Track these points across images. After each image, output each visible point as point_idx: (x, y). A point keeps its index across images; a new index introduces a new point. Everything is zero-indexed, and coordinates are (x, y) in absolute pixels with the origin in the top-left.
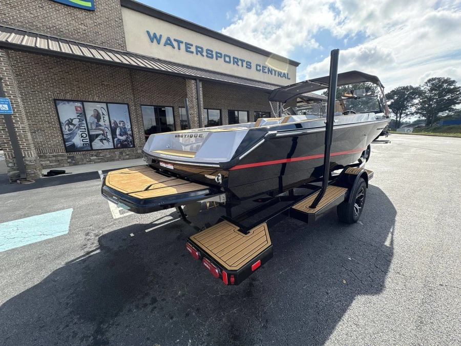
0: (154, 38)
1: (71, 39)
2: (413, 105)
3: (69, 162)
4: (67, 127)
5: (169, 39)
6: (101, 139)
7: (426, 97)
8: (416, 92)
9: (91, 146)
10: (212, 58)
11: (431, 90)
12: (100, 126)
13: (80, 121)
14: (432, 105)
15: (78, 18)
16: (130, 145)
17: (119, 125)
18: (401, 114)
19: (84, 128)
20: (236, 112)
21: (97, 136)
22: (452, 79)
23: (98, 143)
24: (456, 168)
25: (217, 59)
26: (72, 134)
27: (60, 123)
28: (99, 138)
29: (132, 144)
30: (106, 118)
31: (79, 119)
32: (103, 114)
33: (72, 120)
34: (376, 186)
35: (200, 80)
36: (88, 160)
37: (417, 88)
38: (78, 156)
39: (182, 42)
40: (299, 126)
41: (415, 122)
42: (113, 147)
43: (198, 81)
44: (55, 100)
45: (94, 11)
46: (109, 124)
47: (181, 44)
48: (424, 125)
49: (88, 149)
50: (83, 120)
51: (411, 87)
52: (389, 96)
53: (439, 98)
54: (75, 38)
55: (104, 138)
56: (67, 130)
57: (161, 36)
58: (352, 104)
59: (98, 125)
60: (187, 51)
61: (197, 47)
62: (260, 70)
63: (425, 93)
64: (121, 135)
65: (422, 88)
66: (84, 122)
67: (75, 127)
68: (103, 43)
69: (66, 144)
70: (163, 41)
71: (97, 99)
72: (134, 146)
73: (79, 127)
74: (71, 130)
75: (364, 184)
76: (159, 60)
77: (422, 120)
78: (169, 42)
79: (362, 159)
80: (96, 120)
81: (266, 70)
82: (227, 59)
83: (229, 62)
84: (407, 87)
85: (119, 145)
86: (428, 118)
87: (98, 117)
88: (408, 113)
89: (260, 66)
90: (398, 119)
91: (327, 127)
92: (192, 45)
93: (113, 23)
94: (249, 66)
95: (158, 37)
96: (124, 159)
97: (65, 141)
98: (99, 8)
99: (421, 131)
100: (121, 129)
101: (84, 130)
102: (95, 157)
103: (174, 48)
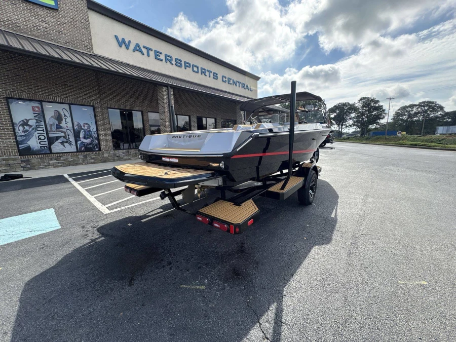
0: (122, 43)
1: (30, 35)
2: (350, 119)
3: (22, 167)
4: (21, 128)
5: (138, 45)
6: (62, 142)
7: (360, 112)
8: (352, 108)
9: (50, 149)
10: (181, 66)
11: (363, 107)
12: (62, 128)
13: (37, 122)
14: (364, 119)
15: (38, 15)
16: (95, 149)
17: (83, 127)
18: (342, 126)
19: (42, 129)
20: (204, 119)
21: (58, 138)
22: (377, 99)
23: (58, 146)
24: (377, 167)
25: (186, 69)
26: (28, 136)
27: (13, 124)
28: (59, 141)
29: (97, 147)
30: (69, 120)
31: (37, 120)
32: (65, 116)
33: (28, 121)
34: (324, 180)
35: (171, 88)
36: (46, 164)
37: (353, 105)
38: (34, 159)
39: (151, 50)
40: (271, 130)
41: (353, 132)
42: (76, 151)
43: (169, 88)
44: (7, 98)
45: (57, 10)
46: (71, 126)
47: (150, 52)
48: (359, 135)
49: (46, 152)
50: (41, 121)
51: (348, 103)
52: (332, 110)
53: (369, 113)
54: (33, 35)
55: (65, 140)
56: (21, 131)
57: (130, 42)
58: (304, 116)
59: (59, 127)
60: (156, 58)
61: (166, 56)
62: (225, 82)
63: (359, 109)
64: (85, 138)
65: (357, 105)
66: (43, 123)
67: (31, 128)
68: (66, 43)
69: (20, 146)
70: (132, 47)
71: (58, 100)
72: (100, 150)
73: (36, 129)
74: (26, 131)
75: (315, 175)
76: (127, 64)
77: (358, 131)
78: (138, 48)
79: (313, 159)
80: (56, 122)
81: (231, 82)
82: (195, 69)
83: (197, 72)
84: (346, 103)
85: (83, 148)
86: (362, 129)
87: (59, 118)
88: (348, 125)
89: (226, 78)
90: (340, 130)
91: (290, 132)
92: (161, 53)
93: (79, 24)
94: (215, 76)
95: (127, 43)
96: (88, 163)
97: (18, 143)
98: (63, 7)
99: (356, 140)
100: (85, 132)
101: (42, 132)
102: (55, 161)
103: (144, 54)
